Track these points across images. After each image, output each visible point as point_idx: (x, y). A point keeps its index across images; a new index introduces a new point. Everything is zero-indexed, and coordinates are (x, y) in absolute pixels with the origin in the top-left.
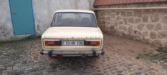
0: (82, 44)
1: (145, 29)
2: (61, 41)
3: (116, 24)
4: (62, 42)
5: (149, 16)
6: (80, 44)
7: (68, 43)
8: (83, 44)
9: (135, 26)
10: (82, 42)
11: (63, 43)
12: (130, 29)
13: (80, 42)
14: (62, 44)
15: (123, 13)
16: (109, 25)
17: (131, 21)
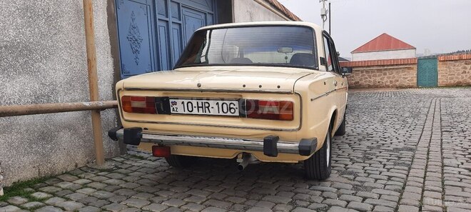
0: (232, 111)
1: (385, 79)
2: (168, 99)
3: (361, 80)
4: (171, 101)
5: (387, 72)
6: (225, 110)
7: (190, 104)
8: (237, 114)
9: (378, 79)
10: (232, 106)
11: (174, 106)
12: (375, 81)
13: (225, 106)
14: (171, 108)
15: (367, 72)
16: (353, 82)
17: (375, 76)
